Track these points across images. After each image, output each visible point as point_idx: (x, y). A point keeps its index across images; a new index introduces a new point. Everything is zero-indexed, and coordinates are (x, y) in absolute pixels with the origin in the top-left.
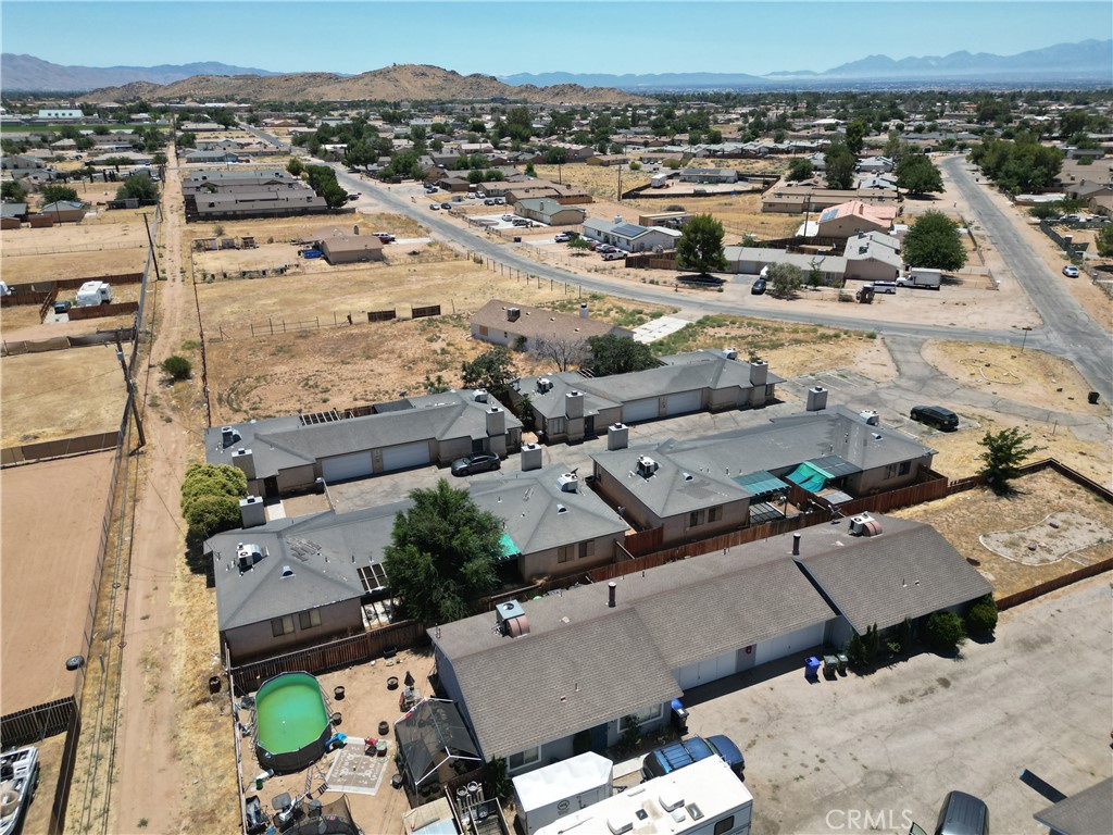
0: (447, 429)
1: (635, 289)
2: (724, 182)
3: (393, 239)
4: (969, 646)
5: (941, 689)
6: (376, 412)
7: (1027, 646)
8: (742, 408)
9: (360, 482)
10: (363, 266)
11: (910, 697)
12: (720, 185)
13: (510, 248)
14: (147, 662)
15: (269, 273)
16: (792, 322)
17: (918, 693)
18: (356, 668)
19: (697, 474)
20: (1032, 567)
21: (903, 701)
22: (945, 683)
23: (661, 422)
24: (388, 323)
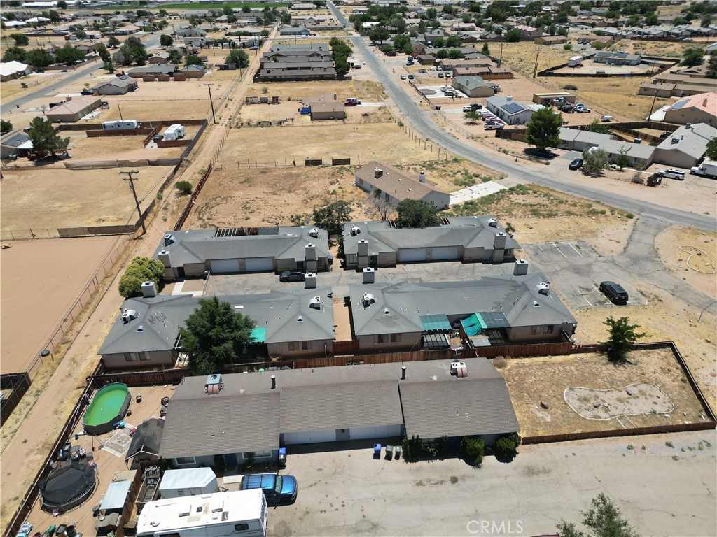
0: (283, 253)
1: (489, 156)
2: (628, 64)
3: (359, 103)
4: (490, 461)
5: (449, 483)
6: (256, 234)
7: (531, 471)
8: (485, 262)
9: (229, 276)
10: (330, 122)
11: (425, 483)
12: (624, 66)
13: (428, 114)
14: (74, 360)
15: (273, 124)
16: (579, 196)
17: (432, 482)
18: (157, 387)
19: (394, 310)
20: (584, 419)
21: (420, 484)
22: (454, 480)
23: (424, 265)
24: (316, 167)
